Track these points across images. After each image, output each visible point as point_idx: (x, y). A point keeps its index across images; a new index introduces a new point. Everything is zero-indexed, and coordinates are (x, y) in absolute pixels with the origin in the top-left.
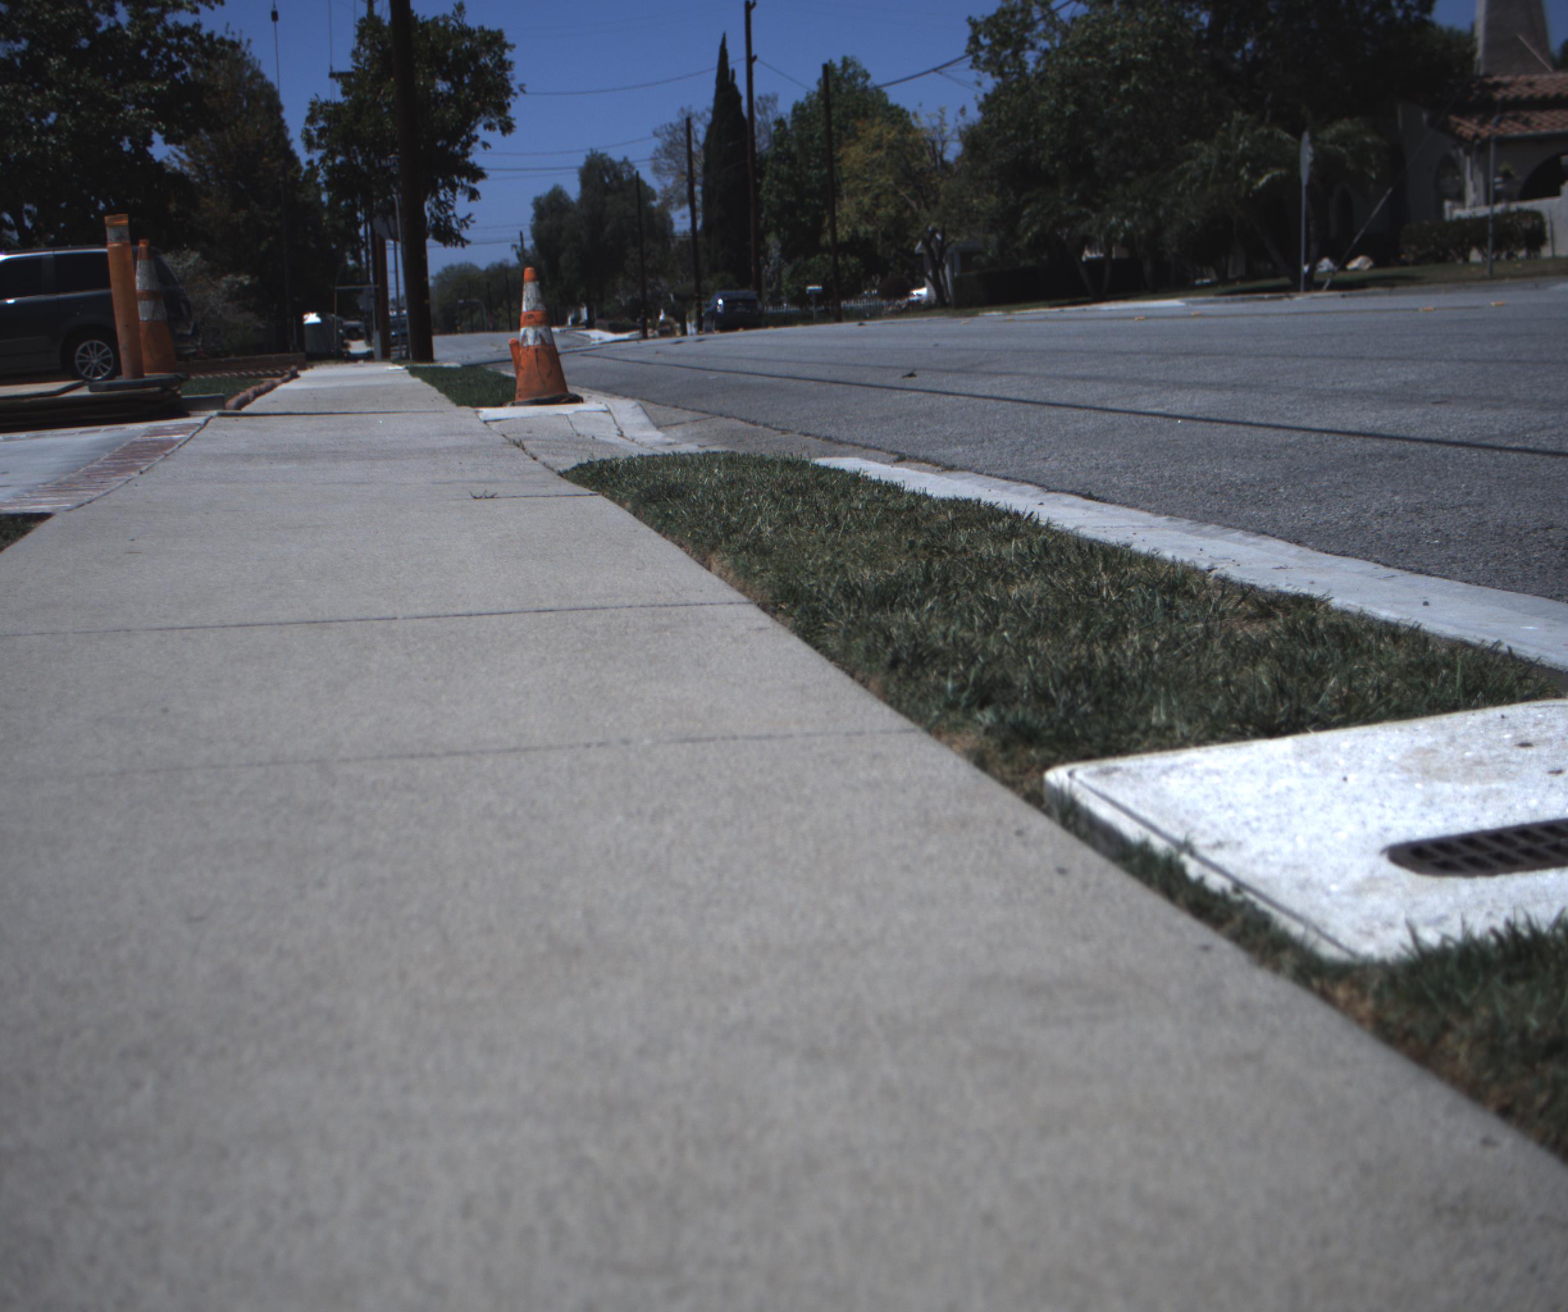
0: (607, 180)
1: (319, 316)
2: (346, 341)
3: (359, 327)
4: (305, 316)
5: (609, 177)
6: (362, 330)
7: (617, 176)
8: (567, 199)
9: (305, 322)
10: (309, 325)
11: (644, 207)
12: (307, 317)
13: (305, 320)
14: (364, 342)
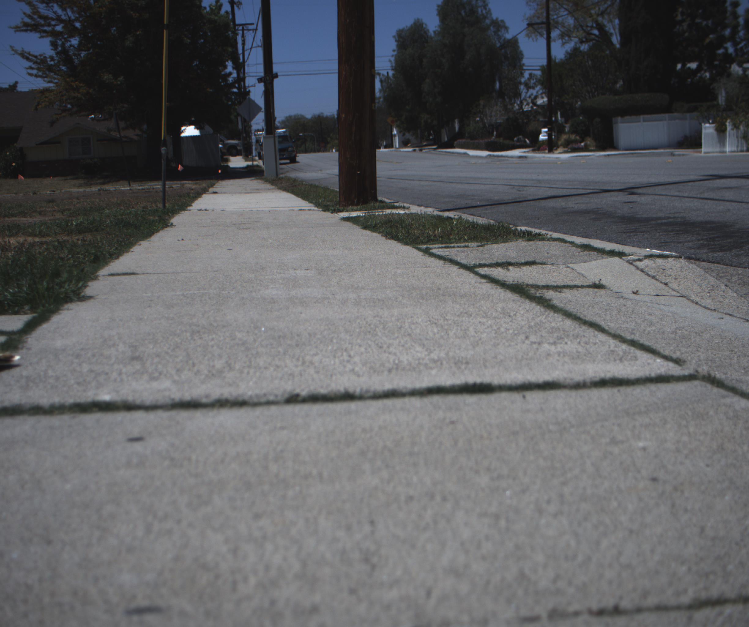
0: (463, 14)
1: (197, 127)
2: (225, 157)
3: (238, 144)
4: (183, 128)
5: (465, 12)
6: (239, 148)
7: (473, 11)
8: (426, 32)
9: (183, 135)
10: (187, 137)
11: (499, 38)
12: (185, 129)
13: (182, 132)
14: (243, 158)
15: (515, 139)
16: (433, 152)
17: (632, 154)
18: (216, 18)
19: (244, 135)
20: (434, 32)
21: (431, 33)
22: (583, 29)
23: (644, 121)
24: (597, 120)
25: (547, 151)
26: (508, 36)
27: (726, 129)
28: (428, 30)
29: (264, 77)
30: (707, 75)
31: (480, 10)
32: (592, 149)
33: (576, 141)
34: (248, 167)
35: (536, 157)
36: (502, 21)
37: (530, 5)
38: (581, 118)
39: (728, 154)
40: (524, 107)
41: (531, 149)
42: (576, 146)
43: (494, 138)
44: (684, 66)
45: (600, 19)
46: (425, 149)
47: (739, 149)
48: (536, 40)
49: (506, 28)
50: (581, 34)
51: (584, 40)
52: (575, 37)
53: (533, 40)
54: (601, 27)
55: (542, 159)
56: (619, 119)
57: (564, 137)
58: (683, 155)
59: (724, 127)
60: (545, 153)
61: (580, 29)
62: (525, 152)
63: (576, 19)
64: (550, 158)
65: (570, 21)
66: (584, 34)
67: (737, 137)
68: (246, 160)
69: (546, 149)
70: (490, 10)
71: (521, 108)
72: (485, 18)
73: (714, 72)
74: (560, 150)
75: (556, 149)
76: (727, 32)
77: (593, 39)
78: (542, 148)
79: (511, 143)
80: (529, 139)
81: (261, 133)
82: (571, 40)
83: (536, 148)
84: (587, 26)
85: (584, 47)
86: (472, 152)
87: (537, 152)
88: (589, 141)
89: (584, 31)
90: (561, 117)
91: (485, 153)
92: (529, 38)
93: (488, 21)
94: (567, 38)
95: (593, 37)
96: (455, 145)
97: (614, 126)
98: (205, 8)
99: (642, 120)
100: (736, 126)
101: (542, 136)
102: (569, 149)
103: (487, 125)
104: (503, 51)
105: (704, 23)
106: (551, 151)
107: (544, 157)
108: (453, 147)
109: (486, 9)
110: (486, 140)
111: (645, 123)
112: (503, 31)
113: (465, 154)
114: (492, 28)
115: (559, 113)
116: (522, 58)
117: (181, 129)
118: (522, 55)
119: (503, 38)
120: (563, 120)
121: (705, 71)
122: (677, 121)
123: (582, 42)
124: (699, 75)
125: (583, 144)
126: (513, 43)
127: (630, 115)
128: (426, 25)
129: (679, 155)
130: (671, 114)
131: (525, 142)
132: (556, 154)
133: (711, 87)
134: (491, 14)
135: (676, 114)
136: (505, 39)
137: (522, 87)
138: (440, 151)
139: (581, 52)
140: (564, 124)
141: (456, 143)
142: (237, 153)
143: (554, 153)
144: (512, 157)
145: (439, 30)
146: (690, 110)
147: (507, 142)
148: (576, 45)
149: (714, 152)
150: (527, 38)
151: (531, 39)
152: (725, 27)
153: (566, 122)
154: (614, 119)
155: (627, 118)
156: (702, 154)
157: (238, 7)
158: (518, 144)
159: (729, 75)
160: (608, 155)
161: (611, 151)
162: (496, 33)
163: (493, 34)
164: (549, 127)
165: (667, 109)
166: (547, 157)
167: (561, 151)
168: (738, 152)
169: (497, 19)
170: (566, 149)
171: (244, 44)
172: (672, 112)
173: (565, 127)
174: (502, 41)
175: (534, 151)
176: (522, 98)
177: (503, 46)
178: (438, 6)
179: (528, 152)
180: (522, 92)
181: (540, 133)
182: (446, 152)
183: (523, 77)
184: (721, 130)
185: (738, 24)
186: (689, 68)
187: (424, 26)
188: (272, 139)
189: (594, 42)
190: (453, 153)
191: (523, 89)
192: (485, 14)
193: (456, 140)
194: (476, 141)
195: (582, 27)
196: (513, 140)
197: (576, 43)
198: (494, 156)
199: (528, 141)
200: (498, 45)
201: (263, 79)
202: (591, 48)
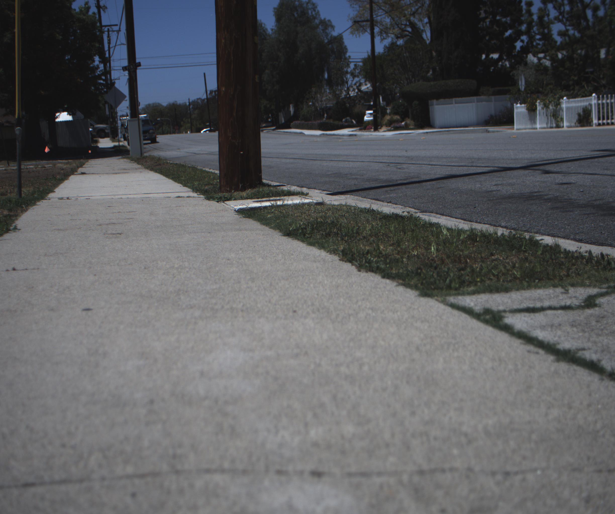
0: (296, 15)
1: (69, 114)
2: (95, 139)
3: (106, 128)
4: (57, 114)
5: (297, 14)
6: (106, 131)
7: (304, 13)
8: (265, 30)
9: (57, 120)
10: (61, 122)
11: (327, 35)
12: (59, 116)
13: (57, 117)
14: (110, 140)
15: (344, 120)
16: (272, 132)
17: (447, 131)
18: (84, 17)
19: (111, 120)
20: (272, 30)
21: (270, 31)
22: (398, 27)
23: (456, 103)
24: (416, 102)
25: (372, 130)
26: (335, 33)
27: (536, 109)
28: (267, 29)
29: (128, 66)
30: (507, 64)
31: (310, 12)
32: (412, 127)
33: (397, 121)
34: (115, 147)
35: (364, 135)
36: (329, 21)
37: (353, 7)
38: (400, 101)
39: (538, 130)
40: (350, 93)
41: (358, 128)
42: (396, 125)
43: (324, 119)
44: (487, 56)
45: (412, 18)
46: (265, 130)
47: (549, 125)
48: (359, 37)
49: (333, 27)
50: (397, 31)
51: (399, 36)
52: (392, 34)
53: (356, 36)
54: (413, 25)
55: (370, 136)
56: (435, 101)
57: (388, 117)
58: (497, 131)
59: (534, 106)
60: (371, 131)
61: (396, 26)
62: (352, 131)
63: (393, 19)
64: (376, 135)
65: (388, 20)
66: (400, 31)
67: (547, 115)
68: (113, 142)
69: (371, 128)
70: (318, 12)
71: (348, 93)
72: (315, 18)
73: (513, 61)
74: (384, 128)
75: (380, 128)
76: (524, 27)
77: (408, 35)
78: (368, 127)
79: (340, 123)
80: (355, 120)
81: (125, 118)
82: (389, 37)
83: (362, 127)
84: (402, 24)
85: (400, 42)
86: (307, 132)
87: (363, 130)
88: (409, 121)
89: (400, 29)
90: (383, 101)
91: (319, 132)
92: (353, 35)
93: (317, 21)
94: (384, 35)
95: (407, 33)
96: (291, 126)
97: (430, 108)
98: (75, 10)
99: (454, 102)
100: (546, 106)
101: (366, 117)
102: (392, 127)
103: (318, 109)
104: (330, 46)
105: (504, 20)
106: (376, 129)
107: (371, 135)
108: (289, 128)
109: (315, 11)
110: (319, 122)
111: (457, 105)
112: (330, 29)
113: (301, 133)
114: (320, 27)
115: (381, 98)
116: (346, 52)
117: (55, 115)
118: (347, 49)
119: (330, 35)
120: (385, 103)
121: (505, 60)
122: (484, 103)
123: (398, 38)
124: (500, 63)
125: (403, 123)
126: (339, 40)
127: (445, 97)
128: (264, 24)
129: (493, 132)
130: (478, 97)
131: (352, 122)
132: (380, 132)
133: (511, 74)
134: (319, 15)
135: (482, 97)
136: (332, 36)
137: (349, 76)
138: (279, 132)
139: (397, 46)
140: (385, 107)
141: (292, 124)
142: (105, 136)
143: (379, 131)
144: (343, 135)
145: (276, 28)
146: (495, 94)
147: (337, 123)
148: (392, 40)
149: (525, 129)
150: (351, 35)
151: (354, 36)
152: (521, 23)
153: (388, 105)
154: (430, 101)
155: (442, 100)
156: (515, 131)
157: (104, 10)
158: (346, 124)
159: (526, 64)
160: (427, 133)
161: (428, 129)
162: (323, 30)
163: (322, 32)
164: (374, 109)
165: (475, 93)
166: (374, 135)
167: (385, 130)
168: (547, 128)
169: (325, 19)
170: (390, 128)
171: (109, 43)
172: (480, 95)
173: (387, 109)
174: (329, 37)
175: (360, 130)
176: (349, 85)
177: (330, 42)
178: (275, 8)
179: (355, 131)
180: (348, 80)
181: (364, 114)
182: (284, 132)
183: (349, 67)
184: (532, 110)
185: (533, 21)
186: (492, 58)
187: (263, 25)
188: (137, 122)
189: (409, 37)
190: (290, 133)
191: (350, 78)
192: (315, 15)
193: (292, 122)
194: (310, 122)
195: (397, 25)
196: (342, 121)
197: (392, 38)
198: (327, 135)
199: (354, 122)
200: (326, 41)
201: (127, 68)
202: (406, 43)
